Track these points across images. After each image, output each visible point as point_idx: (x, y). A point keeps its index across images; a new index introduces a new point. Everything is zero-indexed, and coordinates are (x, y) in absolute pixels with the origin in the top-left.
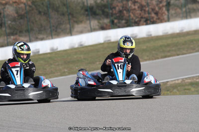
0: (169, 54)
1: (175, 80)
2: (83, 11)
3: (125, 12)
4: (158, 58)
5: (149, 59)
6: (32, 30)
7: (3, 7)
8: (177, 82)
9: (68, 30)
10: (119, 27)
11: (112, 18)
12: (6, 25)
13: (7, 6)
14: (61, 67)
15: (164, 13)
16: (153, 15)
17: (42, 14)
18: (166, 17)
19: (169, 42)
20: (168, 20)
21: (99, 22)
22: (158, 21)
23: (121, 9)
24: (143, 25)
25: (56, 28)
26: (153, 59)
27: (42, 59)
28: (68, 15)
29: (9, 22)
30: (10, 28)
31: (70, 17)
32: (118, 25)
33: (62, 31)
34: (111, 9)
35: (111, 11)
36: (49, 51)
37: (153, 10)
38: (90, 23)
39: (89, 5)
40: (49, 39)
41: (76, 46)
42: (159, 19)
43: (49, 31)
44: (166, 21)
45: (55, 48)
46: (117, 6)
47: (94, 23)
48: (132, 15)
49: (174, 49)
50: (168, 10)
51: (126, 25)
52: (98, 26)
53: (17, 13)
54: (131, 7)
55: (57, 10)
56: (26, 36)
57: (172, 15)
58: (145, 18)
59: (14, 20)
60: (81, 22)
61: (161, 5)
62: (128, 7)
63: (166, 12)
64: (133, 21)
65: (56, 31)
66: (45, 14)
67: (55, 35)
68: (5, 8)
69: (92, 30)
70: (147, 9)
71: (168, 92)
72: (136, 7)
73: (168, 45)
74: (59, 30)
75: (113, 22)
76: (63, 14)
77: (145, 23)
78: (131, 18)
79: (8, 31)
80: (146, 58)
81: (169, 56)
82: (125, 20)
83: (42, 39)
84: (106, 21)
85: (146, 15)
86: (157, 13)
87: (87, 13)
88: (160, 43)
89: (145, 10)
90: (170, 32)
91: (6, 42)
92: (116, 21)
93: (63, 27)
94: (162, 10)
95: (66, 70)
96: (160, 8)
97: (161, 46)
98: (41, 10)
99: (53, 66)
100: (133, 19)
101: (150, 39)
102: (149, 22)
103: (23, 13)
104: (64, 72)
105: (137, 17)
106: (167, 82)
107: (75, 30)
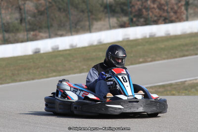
0: (187, 53)
1: (193, 80)
2: (102, 9)
3: (144, 10)
4: (176, 57)
5: (168, 58)
6: (52, 26)
7: (23, 2)
8: (195, 81)
9: (87, 27)
10: (137, 25)
11: (131, 16)
12: (26, 20)
13: (27, 2)
14: (80, 64)
15: (182, 12)
16: (172, 14)
17: (62, 10)
18: (184, 16)
19: (187, 41)
20: (187, 19)
21: (118, 20)
22: (177, 20)
23: (140, 7)
24: (161, 23)
25: (76, 25)
26: (171, 58)
27: (62, 56)
28: (87, 12)
29: (29, 18)
30: (30, 24)
31: (90, 14)
32: (137, 23)
33: (82, 28)
34: (131, 7)
35: (130, 9)
36: (68, 47)
37: (172, 9)
38: (109, 20)
39: (108, 2)
40: (69, 35)
41: (95, 43)
42: (177, 18)
43: (68, 28)
44: (184, 21)
45: (74, 44)
46: (137, 4)
47: (113, 21)
48: (151, 14)
49: (192, 48)
50: (187, 10)
51: (144, 23)
52: (117, 23)
53: (37, 8)
54: (150, 5)
55: (76, 7)
56: (45, 32)
57: (190, 14)
58: (163, 17)
59: (34, 16)
60: (100, 19)
61: (180, 4)
62: (147, 6)
63: (185, 12)
64: (152, 19)
65: (75, 28)
66: (65, 10)
67: (74, 31)
68: (25, 3)
69: (111, 28)
70: (166, 8)
71: (187, 92)
72: (155, 6)
73: (186, 45)
74: (78, 27)
75: (131, 20)
76: (83, 11)
77: (163, 22)
78: (150, 16)
79: (28, 27)
80: (164, 57)
81: (187, 56)
82: (144, 18)
83: (61, 36)
84: (125, 19)
85: (165, 14)
86: (176, 12)
87: (106, 10)
88: (178, 42)
89: (164, 9)
90: (189, 31)
91: (26, 37)
92: (134, 19)
93: (82, 23)
94: (181, 9)
95: (85, 67)
96: (179, 8)
97: (179, 45)
98: (60, 6)
99: (72, 63)
100: (151, 17)
101: (168, 38)
102: (167, 21)
103: (43, 9)
104: (83, 69)
105: (156, 16)
106: (186, 81)
107: (94, 27)
